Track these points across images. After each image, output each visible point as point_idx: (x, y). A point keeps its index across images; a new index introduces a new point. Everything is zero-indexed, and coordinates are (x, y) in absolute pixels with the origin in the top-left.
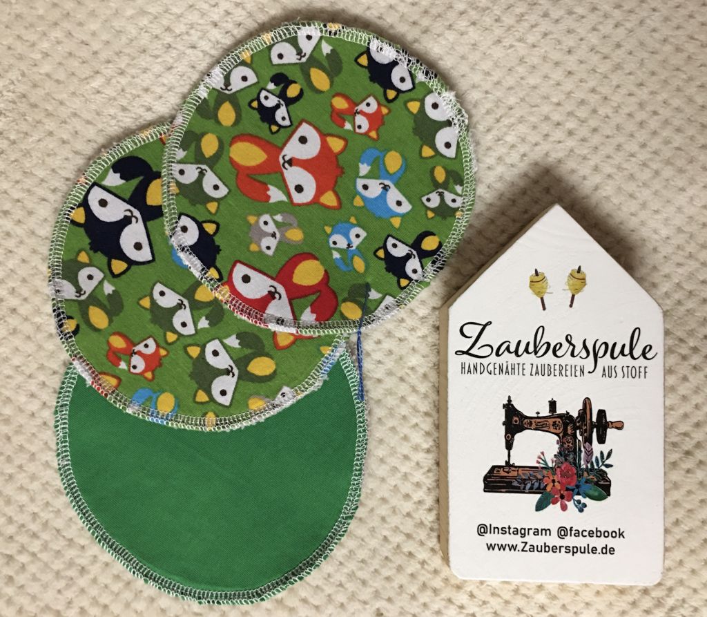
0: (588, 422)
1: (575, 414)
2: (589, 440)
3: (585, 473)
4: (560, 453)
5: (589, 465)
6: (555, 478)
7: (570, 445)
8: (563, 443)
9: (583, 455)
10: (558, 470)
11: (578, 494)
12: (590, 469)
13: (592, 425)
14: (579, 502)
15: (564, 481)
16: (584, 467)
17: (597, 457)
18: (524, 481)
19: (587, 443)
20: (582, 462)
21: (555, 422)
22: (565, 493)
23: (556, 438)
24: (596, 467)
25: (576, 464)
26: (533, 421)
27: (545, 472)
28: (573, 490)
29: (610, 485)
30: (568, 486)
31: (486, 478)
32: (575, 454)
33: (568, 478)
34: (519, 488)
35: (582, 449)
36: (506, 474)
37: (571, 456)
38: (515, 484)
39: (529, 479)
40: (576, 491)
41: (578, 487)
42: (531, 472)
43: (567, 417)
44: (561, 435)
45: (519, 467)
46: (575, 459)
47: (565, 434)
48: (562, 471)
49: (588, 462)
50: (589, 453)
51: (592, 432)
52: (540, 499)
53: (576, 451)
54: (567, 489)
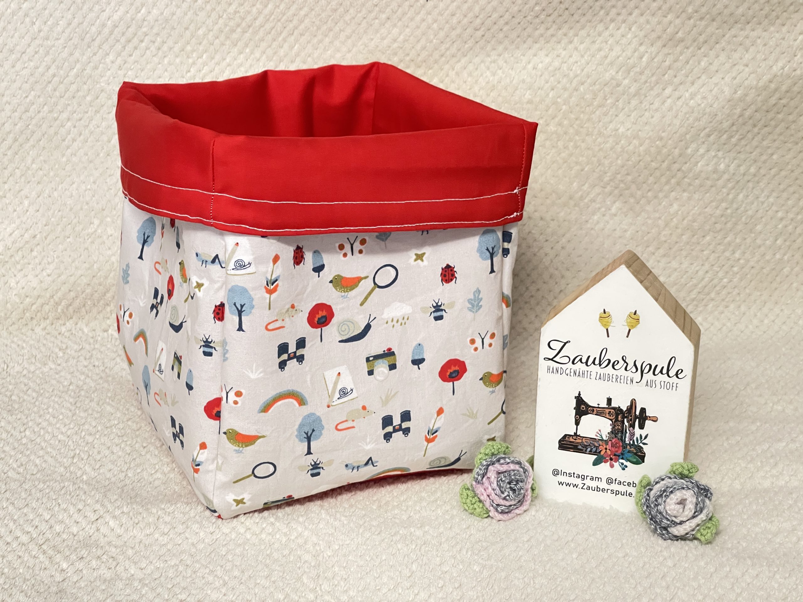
0: (633, 414)
1: (624, 409)
2: (633, 426)
3: (628, 447)
4: (612, 432)
5: (631, 442)
6: (607, 447)
7: (619, 427)
8: (615, 426)
9: (628, 435)
10: (610, 443)
11: (622, 459)
12: (632, 445)
13: (636, 417)
14: (622, 464)
15: (613, 449)
16: (628, 442)
17: (637, 438)
18: (586, 447)
19: (631, 428)
20: (627, 439)
21: (610, 412)
22: (613, 457)
23: (611, 422)
24: (636, 443)
25: (623, 441)
26: (595, 409)
27: (600, 443)
28: (619, 456)
29: (645, 456)
30: (616, 453)
31: (560, 441)
32: (622, 433)
33: (616, 448)
34: (582, 450)
35: (628, 431)
36: (574, 441)
37: (620, 435)
38: (580, 447)
39: (589, 445)
40: (621, 457)
41: (622, 454)
42: (591, 442)
43: (618, 410)
44: (614, 420)
45: (583, 437)
46: (622, 437)
47: (617, 420)
48: (612, 443)
49: (631, 440)
50: (633, 435)
51: (635, 421)
52: (596, 459)
53: (623, 432)
54: (615, 455)
